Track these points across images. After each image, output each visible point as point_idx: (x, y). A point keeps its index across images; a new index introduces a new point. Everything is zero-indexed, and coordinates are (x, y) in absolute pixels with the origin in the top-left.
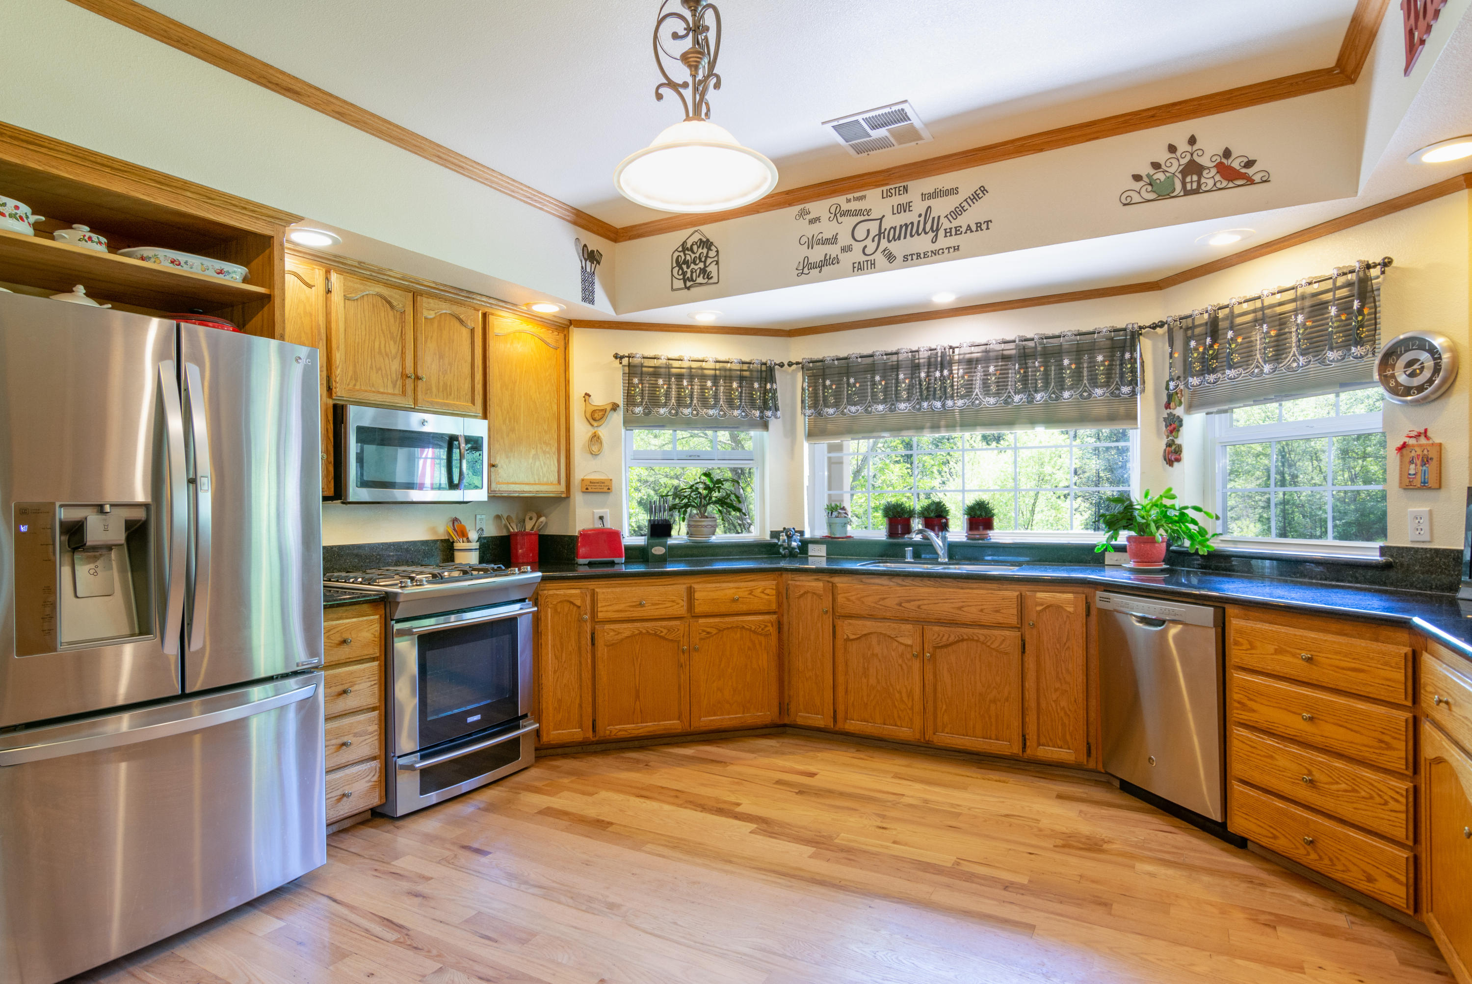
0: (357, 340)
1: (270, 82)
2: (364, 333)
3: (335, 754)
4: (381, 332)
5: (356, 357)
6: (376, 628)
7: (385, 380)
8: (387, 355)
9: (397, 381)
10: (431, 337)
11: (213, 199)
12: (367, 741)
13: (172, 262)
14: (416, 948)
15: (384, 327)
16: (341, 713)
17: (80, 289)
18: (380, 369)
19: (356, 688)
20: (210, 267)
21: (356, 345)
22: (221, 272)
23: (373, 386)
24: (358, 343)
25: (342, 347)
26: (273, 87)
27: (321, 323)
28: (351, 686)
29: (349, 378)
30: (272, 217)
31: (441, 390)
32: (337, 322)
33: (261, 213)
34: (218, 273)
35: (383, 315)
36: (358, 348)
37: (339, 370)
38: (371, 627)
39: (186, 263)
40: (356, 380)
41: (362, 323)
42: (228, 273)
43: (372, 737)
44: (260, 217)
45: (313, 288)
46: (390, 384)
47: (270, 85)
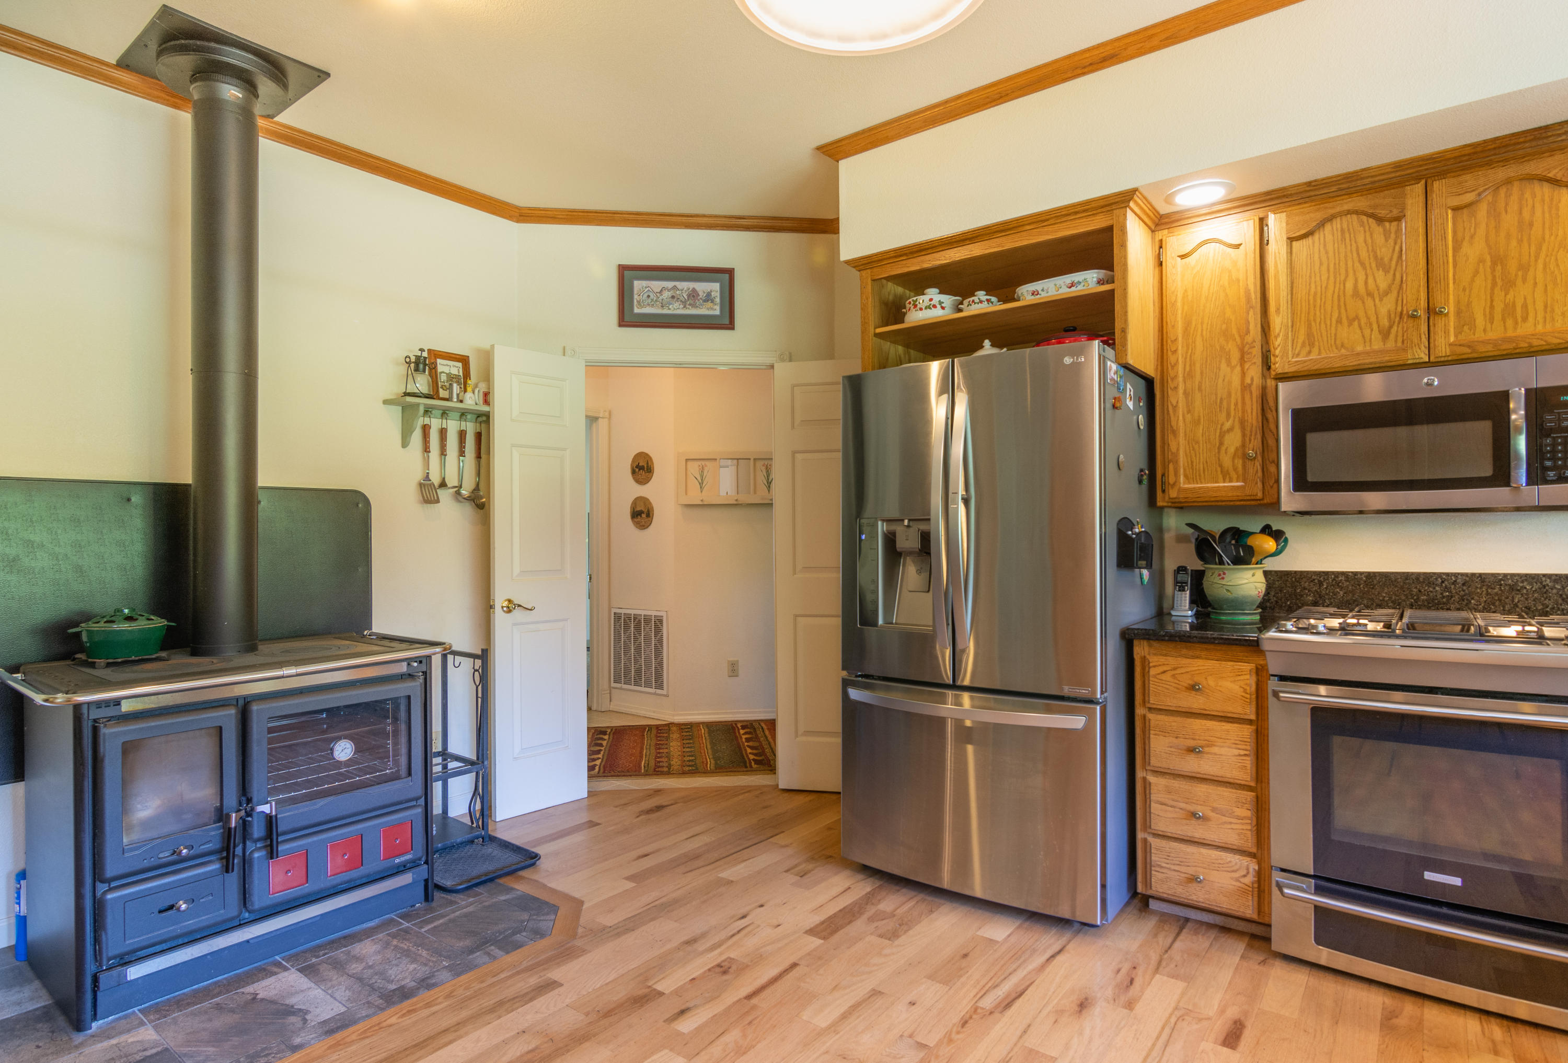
0: (1313, 290)
1: (1084, 67)
2: (1324, 278)
3: (1185, 821)
4: (1357, 264)
5: (1312, 314)
6: (1250, 681)
7: (1367, 332)
8: (1370, 294)
9: (1391, 327)
10: (1472, 237)
11: (1047, 220)
12: (1233, 826)
13: (1033, 294)
14: (966, 1022)
15: (1364, 254)
16: (1194, 775)
17: (987, 343)
18: (1357, 318)
19: (1215, 750)
20: (1062, 284)
21: (1311, 298)
22: (1072, 285)
23: (1342, 346)
24: (1315, 294)
25: (1283, 307)
26: (1090, 68)
27: (1251, 287)
28: (1208, 746)
29: (1299, 345)
30: (1106, 206)
31: (1498, 316)
32: (1276, 276)
33: (1092, 208)
34: (1070, 287)
35: (1361, 239)
36: (1315, 300)
37: (1279, 340)
38: (1239, 678)
39: (1043, 290)
40: (1312, 345)
41: (1321, 264)
42: (1079, 283)
43: (1242, 824)
44: (1095, 212)
45: (1241, 247)
46: (1376, 335)
47: (1086, 70)
